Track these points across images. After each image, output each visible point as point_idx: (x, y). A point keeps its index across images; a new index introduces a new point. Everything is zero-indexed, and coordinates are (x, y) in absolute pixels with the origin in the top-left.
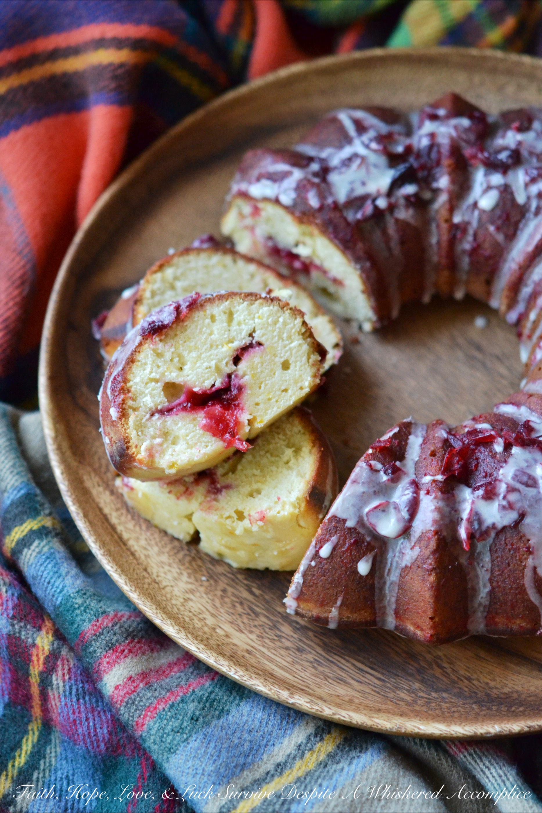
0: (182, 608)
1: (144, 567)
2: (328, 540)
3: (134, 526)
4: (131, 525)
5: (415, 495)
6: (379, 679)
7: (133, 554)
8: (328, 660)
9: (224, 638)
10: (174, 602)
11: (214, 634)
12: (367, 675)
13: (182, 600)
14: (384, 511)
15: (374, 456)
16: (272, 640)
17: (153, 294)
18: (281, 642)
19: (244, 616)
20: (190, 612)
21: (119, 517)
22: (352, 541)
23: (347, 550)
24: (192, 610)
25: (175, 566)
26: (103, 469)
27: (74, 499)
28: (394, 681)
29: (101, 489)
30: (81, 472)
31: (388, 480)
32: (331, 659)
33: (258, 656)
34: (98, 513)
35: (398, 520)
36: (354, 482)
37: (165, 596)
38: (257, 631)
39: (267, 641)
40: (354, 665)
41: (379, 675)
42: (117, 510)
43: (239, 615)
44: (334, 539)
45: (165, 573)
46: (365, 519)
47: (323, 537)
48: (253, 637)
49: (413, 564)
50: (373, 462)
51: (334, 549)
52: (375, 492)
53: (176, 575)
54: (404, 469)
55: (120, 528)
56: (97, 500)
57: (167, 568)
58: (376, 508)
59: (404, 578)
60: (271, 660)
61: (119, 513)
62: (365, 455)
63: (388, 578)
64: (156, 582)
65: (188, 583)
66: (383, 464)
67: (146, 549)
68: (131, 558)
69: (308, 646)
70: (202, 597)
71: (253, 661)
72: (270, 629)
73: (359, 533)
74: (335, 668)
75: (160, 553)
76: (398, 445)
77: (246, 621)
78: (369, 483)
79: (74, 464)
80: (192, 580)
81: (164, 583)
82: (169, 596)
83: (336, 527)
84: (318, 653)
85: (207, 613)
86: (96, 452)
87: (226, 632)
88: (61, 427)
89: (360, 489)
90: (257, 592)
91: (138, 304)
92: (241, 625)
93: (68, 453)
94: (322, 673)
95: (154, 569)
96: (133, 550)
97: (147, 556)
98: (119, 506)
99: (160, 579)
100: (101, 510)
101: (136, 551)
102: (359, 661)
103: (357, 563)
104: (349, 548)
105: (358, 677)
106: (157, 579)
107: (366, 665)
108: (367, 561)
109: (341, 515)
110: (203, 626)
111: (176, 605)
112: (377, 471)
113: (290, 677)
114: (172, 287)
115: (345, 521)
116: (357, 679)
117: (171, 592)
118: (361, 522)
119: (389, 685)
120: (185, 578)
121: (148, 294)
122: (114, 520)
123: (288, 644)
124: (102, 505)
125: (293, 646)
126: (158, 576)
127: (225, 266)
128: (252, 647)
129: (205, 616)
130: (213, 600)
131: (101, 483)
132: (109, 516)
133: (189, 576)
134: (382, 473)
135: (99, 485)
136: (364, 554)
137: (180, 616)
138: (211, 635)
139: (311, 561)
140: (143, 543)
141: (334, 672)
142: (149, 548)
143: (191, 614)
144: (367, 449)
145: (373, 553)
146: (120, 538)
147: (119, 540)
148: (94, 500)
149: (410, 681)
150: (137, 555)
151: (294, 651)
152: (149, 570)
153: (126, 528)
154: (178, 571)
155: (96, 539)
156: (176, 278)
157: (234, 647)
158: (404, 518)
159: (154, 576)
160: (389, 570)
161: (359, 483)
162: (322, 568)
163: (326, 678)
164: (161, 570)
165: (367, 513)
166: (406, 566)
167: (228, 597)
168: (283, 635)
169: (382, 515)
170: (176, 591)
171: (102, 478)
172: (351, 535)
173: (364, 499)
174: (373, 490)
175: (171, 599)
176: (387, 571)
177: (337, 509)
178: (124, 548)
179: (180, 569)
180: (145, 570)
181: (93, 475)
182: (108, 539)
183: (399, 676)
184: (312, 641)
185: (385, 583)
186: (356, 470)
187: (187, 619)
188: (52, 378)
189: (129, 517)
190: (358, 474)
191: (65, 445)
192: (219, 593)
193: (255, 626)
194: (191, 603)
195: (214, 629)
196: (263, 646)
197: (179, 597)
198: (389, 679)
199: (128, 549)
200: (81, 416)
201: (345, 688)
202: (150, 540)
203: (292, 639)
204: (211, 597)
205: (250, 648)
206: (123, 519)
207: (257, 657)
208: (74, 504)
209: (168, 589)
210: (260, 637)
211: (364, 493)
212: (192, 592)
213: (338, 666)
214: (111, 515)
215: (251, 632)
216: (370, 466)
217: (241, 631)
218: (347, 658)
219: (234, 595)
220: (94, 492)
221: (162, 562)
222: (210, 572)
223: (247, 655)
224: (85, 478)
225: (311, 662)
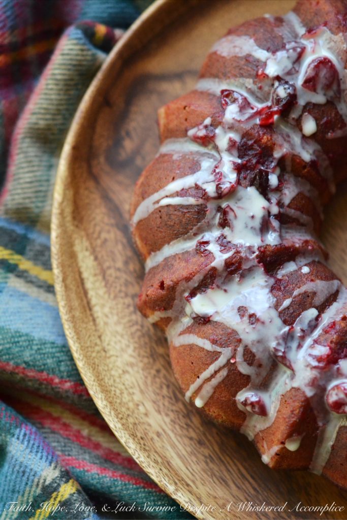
0: (118, 380)
1: (99, 334)
3: (104, 293)
4: (102, 291)
6: (255, 489)
7: (94, 320)
8: (220, 459)
9: (143, 416)
10: (113, 373)
11: (136, 411)
12: (246, 483)
13: (121, 372)
16: (181, 427)
18: (188, 431)
19: (167, 399)
20: (124, 384)
21: (94, 283)
24: (126, 383)
25: (126, 337)
26: (95, 235)
27: (59, 263)
28: (266, 494)
29: (87, 253)
30: (75, 236)
32: (223, 459)
33: (165, 441)
34: (77, 277)
37: (108, 366)
38: (172, 415)
39: (177, 427)
40: (239, 469)
41: (256, 486)
42: (95, 275)
45: (116, 343)
48: (167, 420)
53: (124, 346)
55: (91, 293)
56: (81, 264)
57: (119, 338)
60: (174, 446)
61: (96, 278)
64: (105, 351)
65: (131, 356)
67: (107, 316)
68: (91, 323)
69: (209, 441)
70: (138, 372)
71: (158, 444)
72: (183, 416)
74: (223, 468)
75: (118, 323)
77: (166, 404)
79: (70, 227)
80: (135, 354)
81: (111, 353)
82: (111, 366)
84: (214, 450)
85: (138, 389)
86: (94, 219)
87: (147, 410)
88: (70, 194)
92: (162, 406)
93: (69, 218)
94: (211, 469)
95: (107, 338)
96: (95, 315)
97: (106, 324)
98: (98, 272)
99: (109, 347)
100: (80, 273)
101: (98, 317)
105: (239, 482)
106: (107, 348)
107: (249, 473)
110: (129, 401)
111: (113, 376)
113: (184, 468)
116: (239, 485)
117: (115, 362)
119: (260, 497)
120: (130, 351)
122: (89, 285)
123: (193, 434)
124: (82, 270)
125: (196, 438)
126: (108, 344)
128: (164, 430)
129: (134, 391)
130: (146, 377)
131: (89, 248)
132: (86, 281)
133: (134, 350)
135: (87, 250)
137: (113, 389)
138: (133, 412)
140: (106, 310)
141: (221, 471)
142: (110, 316)
143: (123, 387)
146: (88, 303)
147: (86, 305)
148: (77, 264)
149: (278, 499)
150: (98, 321)
151: (196, 442)
152: (103, 338)
153: (97, 294)
154: (127, 343)
155: (66, 304)
157: (148, 428)
159: (105, 344)
164: (114, 339)
167: (159, 378)
168: (192, 425)
170: (119, 363)
171: (91, 244)
175: (112, 369)
178: (88, 312)
179: (129, 341)
180: (100, 337)
181: (84, 239)
182: (76, 303)
183: (271, 491)
184: (213, 437)
187: (118, 392)
188: (75, 148)
189: (103, 284)
191: (68, 210)
192: (153, 372)
193: (172, 411)
194: (127, 376)
195: (138, 405)
196: (173, 431)
197: (120, 368)
198: (262, 492)
199: (92, 315)
200: (91, 184)
201: (225, 490)
202: (114, 309)
203: (197, 431)
204: (146, 374)
205: (161, 431)
206: (97, 284)
207: (163, 442)
208: (58, 268)
209: (113, 359)
210: (173, 421)
212: (132, 365)
213: (226, 467)
214: (88, 279)
215: (167, 415)
217: (159, 412)
218: (235, 461)
219: (165, 377)
220: (80, 256)
221: (117, 332)
222: (153, 351)
223: (155, 437)
224: (77, 242)
225: (206, 457)
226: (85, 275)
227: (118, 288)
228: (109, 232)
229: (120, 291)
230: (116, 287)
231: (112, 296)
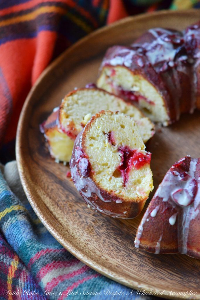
0: (85, 247)
1: (66, 230)
2: (154, 208)
3: (61, 212)
4: (59, 212)
5: (195, 185)
6: (180, 278)
7: (61, 224)
8: (155, 270)
9: (105, 260)
10: (81, 245)
11: (100, 259)
12: (174, 276)
13: (85, 244)
14: (181, 193)
15: (174, 169)
16: (128, 262)
17: (68, 105)
18: (132, 262)
19: (114, 251)
20: (89, 249)
21: (54, 208)
22: (166, 208)
23: (164, 213)
24: (90, 248)
25: (81, 229)
26: (46, 188)
27: (33, 199)
28: (187, 278)
29: (45, 196)
30: (36, 188)
31: (182, 179)
32: (156, 269)
33: (122, 268)
35: (188, 197)
36: (166, 180)
37: (77, 242)
38: (121, 258)
39: (126, 262)
40: (167, 272)
41: (180, 276)
42: (53, 205)
43: (112, 250)
44: (158, 207)
45: (76, 233)
46: (172, 197)
47: (152, 207)
48: (119, 260)
49: (196, 218)
50: (174, 172)
51: (158, 212)
52: (176, 185)
53: (81, 233)
54: (189, 175)
55: (54, 213)
56: (43, 200)
57: (77, 230)
58: (177, 192)
59: (192, 225)
60: (128, 270)
61: (54, 207)
62: (170, 169)
63: (183, 226)
64: (72, 236)
65: (87, 237)
66: (180, 173)
67: (66, 222)
68: (60, 225)
69: (145, 264)
70: (94, 243)
71: (119, 270)
72: (127, 257)
73: (169, 204)
74: (159, 273)
75: (74, 224)
76: (186, 165)
77: (115, 253)
78: (173, 181)
79: (33, 185)
80: (89, 236)
81: (76, 237)
82: (78, 242)
83: (158, 202)
84: (150, 267)
85: (97, 250)
86: (42, 181)
87: (106, 258)
88: (26, 169)
89: (169, 183)
90: (120, 241)
91: (62, 109)
92: (113, 255)
93: (30, 180)
94: (153, 275)
95: (71, 231)
96: (61, 222)
97: (67, 225)
98: (54, 204)
99: (74, 235)
100: (45, 205)
101: (62, 223)
102: (170, 270)
103: (169, 218)
104: (165, 212)
105: (170, 277)
106: (73, 235)
107: (173, 272)
108: (174, 218)
109: (161, 196)
110: (95, 255)
111: (82, 246)
112: (177, 176)
113: (138, 277)
114: (77, 103)
115: (162, 198)
116: (170, 278)
117: (79, 241)
118: (170, 199)
119: (185, 280)
120: (85, 235)
121: (66, 105)
122: (52, 209)
123: (136, 263)
124: (46, 203)
125: (138, 264)
126: (73, 234)
127: (100, 96)
128: (119, 264)
129: (95, 251)
130: (99, 244)
131: (45, 194)
132: (49, 208)
133: (88, 234)
134: (179, 176)
135: (44, 195)
136: (172, 214)
137: (84, 250)
138: (99, 259)
139: (147, 219)
140: (65, 219)
141: (159, 275)
142: (68, 222)
143: (89, 250)
144: (171, 166)
145: (176, 214)
146: (55, 217)
147: (54, 218)
148: (42, 200)
149: (195, 278)
150: (63, 224)
151: (139, 266)
152: (68, 231)
153: (57, 213)
154: (82, 232)
155: (43, 216)
156: (78, 99)
157: (110, 264)
158: (191, 196)
159: (71, 233)
160: (184, 222)
161: (168, 181)
162: (152, 222)
163: (155, 277)
164: (74, 231)
165: (173, 195)
166: (193, 220)
167: (106, 243)
168: (133, 259)
169: (180, 195)
170: (82, 240)
171: (45, 191)
172: (166, 205)
173: (171, 188)
174: (175, 184)
175: (79, 243)
176: (183, 223)
177: (158, 193)
178: (57, 221)
180: (67, 231)
181: (41, 190)
182: (49, 217)
183: (189, 276)
184: (147, 261)
185: (182, 229)
186: (167, 175)
187: (87, 252)
188: (22, 148)
189: (59, 208)
190: (167, 177)
191: (28, 176)
192: (102, 241)
193: (120, 255)
194: (89, 246)
195: (100, 257)
196: (124, 264)
197: (83, 243)
198: (185, 278)
199: (59, 222)
200: (35, 165)
201: (165, 282)
202: (69, 218)
203: (137, 261)
204: (98, 243)
205: (118, 265)
206: (56, 209)
207: (121, 269)
208: (33, 201)
209: (78, 239)
210: (122, 260)
211: (171, 185)
212: (89, 241)
213: (160, 273)
214: (50, 207)
215: (118, 258)
216: (173, 173)
217: (113, 258)
218: (164, 269)
219: (109, 242)
220: (42, 197)
221: (75, 228)
222: (97, 232)
223: (116, 268)
224: (38, 191)
225: (147, 271)
226: (48, 205)
227: (67, 209)
228: (52, 185)
229: (69, 210)
230: (66, 209)
231: (65, 213)
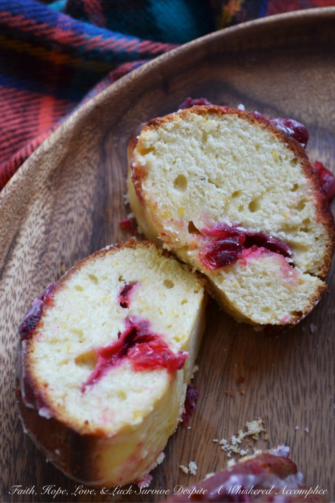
3: (30, 272)
4: (28, 268)
18: (3, 470)
19: (8, 421)
21: (26, 254)
25: (17, 330)
26: (64, 209)
29: (41, 221)
30: (39, 195)
34: (11, 236)
42: (33, 248)
43: (7, 415)
53: (8, 337)
55: (14, 262)
56: (25, 226)
57: (10, 325)
61: (32, 251)
65: (8, 351)
67: (14, 296)
72: (11, 450)
75: (20, 310)
80: (13, 353)
98: (39, 246)
100: (17, 235)
120: (11, 346)
122: (18, 252)
124: (24, 233)
125: (6, 482)
131: (47, 217)
132: (18, 246)
135: (43, 217)
140: (19, 289)
142: (18, 298)
146: (4, 269)
148: (21, 224)
153: (20, 267)
154: (14, 336)
168: (13, 466)
171: (53, 214)
179: (17, 336)
181: (48, 206)
189: (36, 261)
191: (50, 165)
202: (27, 293)
203: (12, 476)
204: (7, 380)
214: (22, 246)
220: (31, 219)
221: (12, 318)
224: (37, 202)
226: (22, 240)
227: (48, 276)
228: (81, 215)
229: (48, 280)
230: (47, 273)
231: (35, 280)
